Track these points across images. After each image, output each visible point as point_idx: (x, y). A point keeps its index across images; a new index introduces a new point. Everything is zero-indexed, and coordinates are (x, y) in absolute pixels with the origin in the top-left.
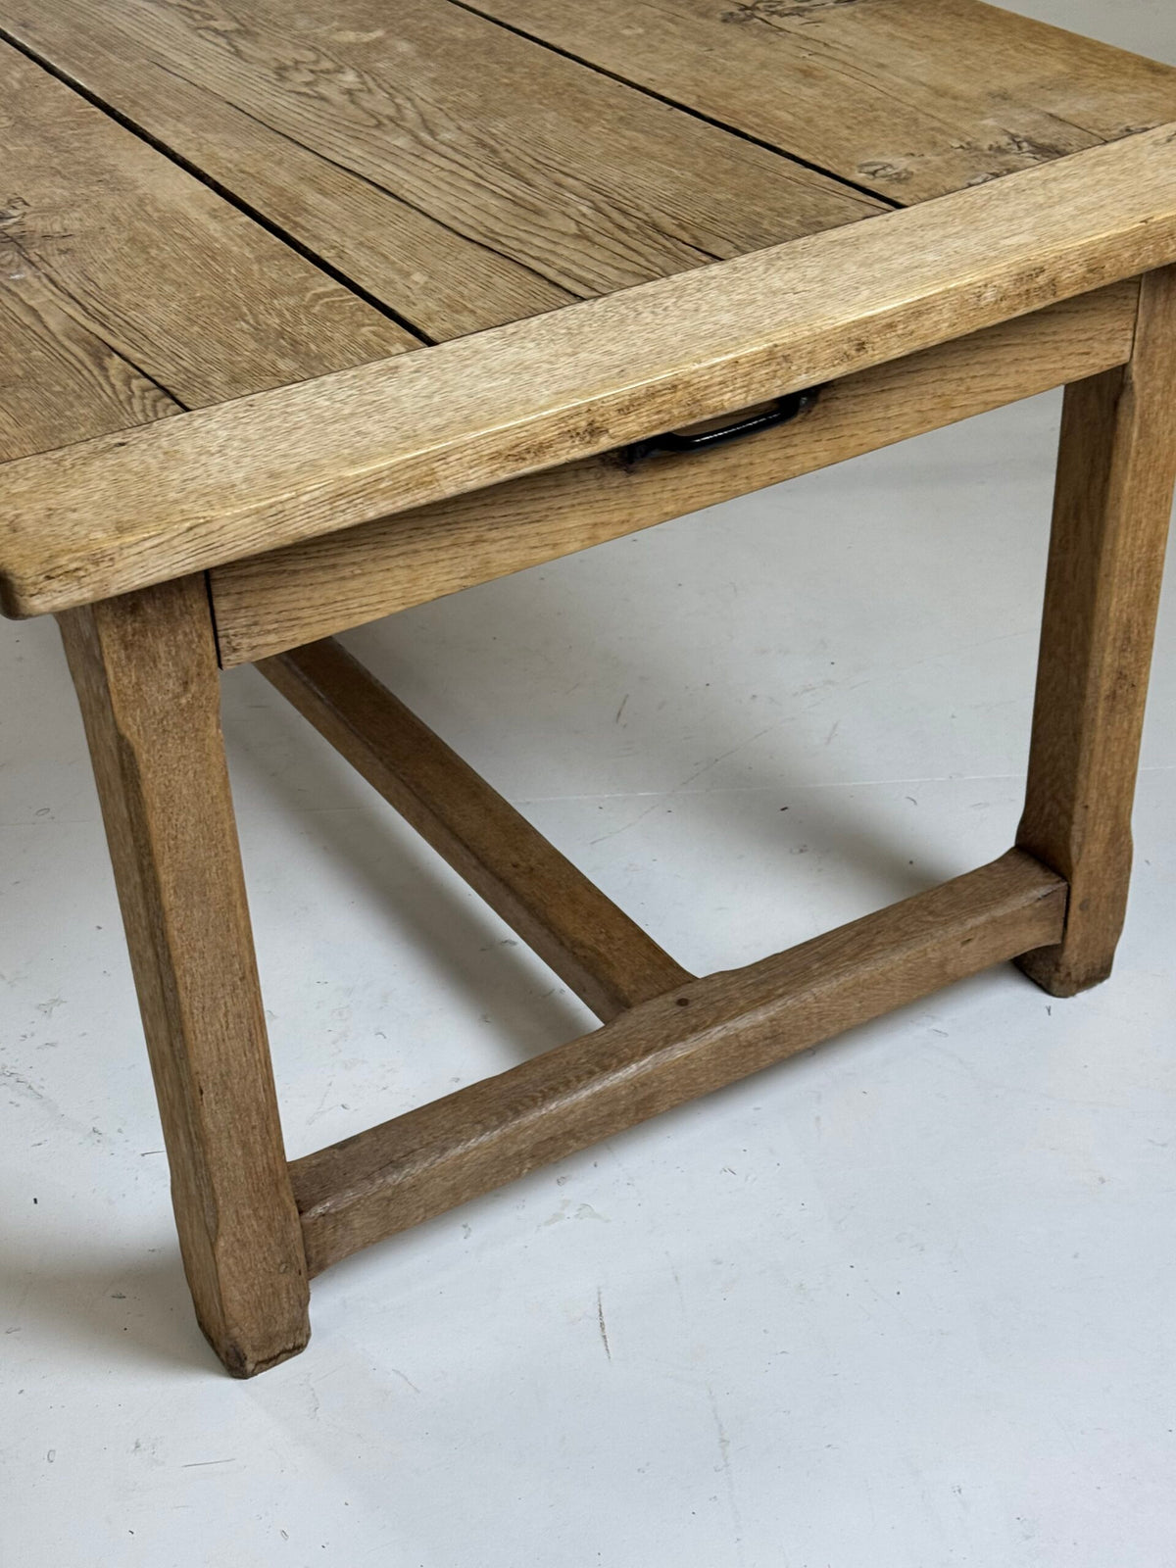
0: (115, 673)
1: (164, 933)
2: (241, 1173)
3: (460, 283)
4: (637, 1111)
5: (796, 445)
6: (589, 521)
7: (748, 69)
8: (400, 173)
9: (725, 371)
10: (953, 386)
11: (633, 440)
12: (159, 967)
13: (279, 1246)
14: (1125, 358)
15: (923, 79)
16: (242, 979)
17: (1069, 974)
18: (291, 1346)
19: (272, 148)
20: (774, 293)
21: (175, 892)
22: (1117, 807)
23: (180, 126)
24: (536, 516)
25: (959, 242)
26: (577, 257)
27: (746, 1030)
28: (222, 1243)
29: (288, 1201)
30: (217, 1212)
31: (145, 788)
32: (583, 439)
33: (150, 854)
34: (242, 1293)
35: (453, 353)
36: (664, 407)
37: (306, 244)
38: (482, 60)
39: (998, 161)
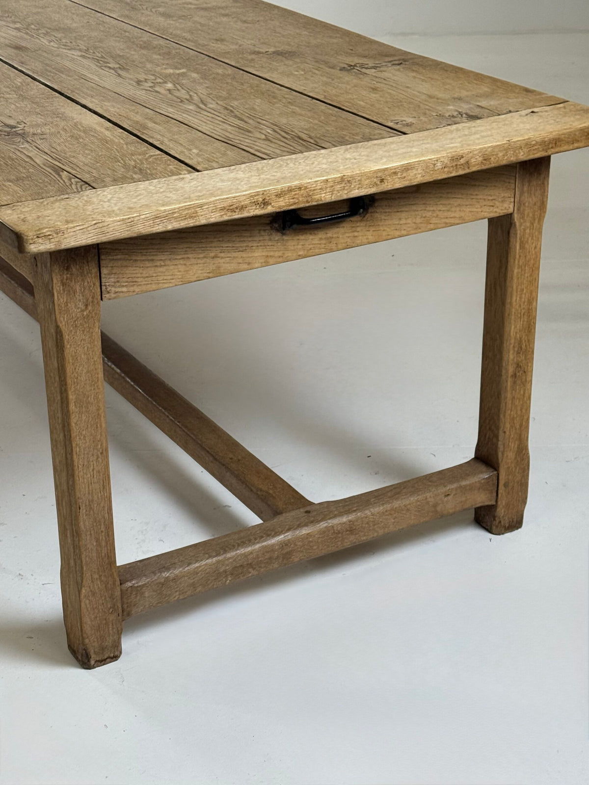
0: (58, 296)
1: (69, 424)
2: (94, 554)
3: (213, 153)
4: (283, 558)
5: (358, 231)
6: (264, 254)
7: (348, 87)
8: (190, 118)
9: (322, 184)
10: (430, 213)
11: (282, 210)
12: (65, 442)
13: (110, 598)
14: (511, 210)
15: (425, 92)
16: (102, 453)
17: (500, 522)
18: (112, 655)
19: (133, 108)
20: (347, 159)
21: (75, 405)
22: (520, 435)
23: (94, 100)
24: (241, 249)
25: (428, 145)
26: (264, 146)
27: (337, 525)
28: (83, 591)
29: (115, 575)
30: (83, 573)
31: (67, 352)
32: (260, 206)
33: (66, 385)
34: (91, 621)
35: (208, 174)
36: (296, 196)
37: (147, 139)
38: (230, 81)
39: (452, 120)
